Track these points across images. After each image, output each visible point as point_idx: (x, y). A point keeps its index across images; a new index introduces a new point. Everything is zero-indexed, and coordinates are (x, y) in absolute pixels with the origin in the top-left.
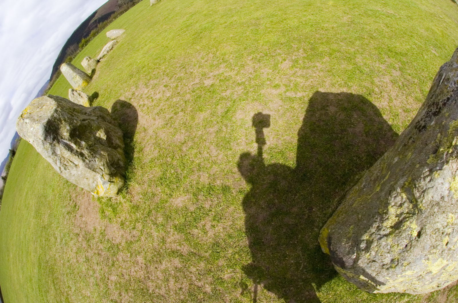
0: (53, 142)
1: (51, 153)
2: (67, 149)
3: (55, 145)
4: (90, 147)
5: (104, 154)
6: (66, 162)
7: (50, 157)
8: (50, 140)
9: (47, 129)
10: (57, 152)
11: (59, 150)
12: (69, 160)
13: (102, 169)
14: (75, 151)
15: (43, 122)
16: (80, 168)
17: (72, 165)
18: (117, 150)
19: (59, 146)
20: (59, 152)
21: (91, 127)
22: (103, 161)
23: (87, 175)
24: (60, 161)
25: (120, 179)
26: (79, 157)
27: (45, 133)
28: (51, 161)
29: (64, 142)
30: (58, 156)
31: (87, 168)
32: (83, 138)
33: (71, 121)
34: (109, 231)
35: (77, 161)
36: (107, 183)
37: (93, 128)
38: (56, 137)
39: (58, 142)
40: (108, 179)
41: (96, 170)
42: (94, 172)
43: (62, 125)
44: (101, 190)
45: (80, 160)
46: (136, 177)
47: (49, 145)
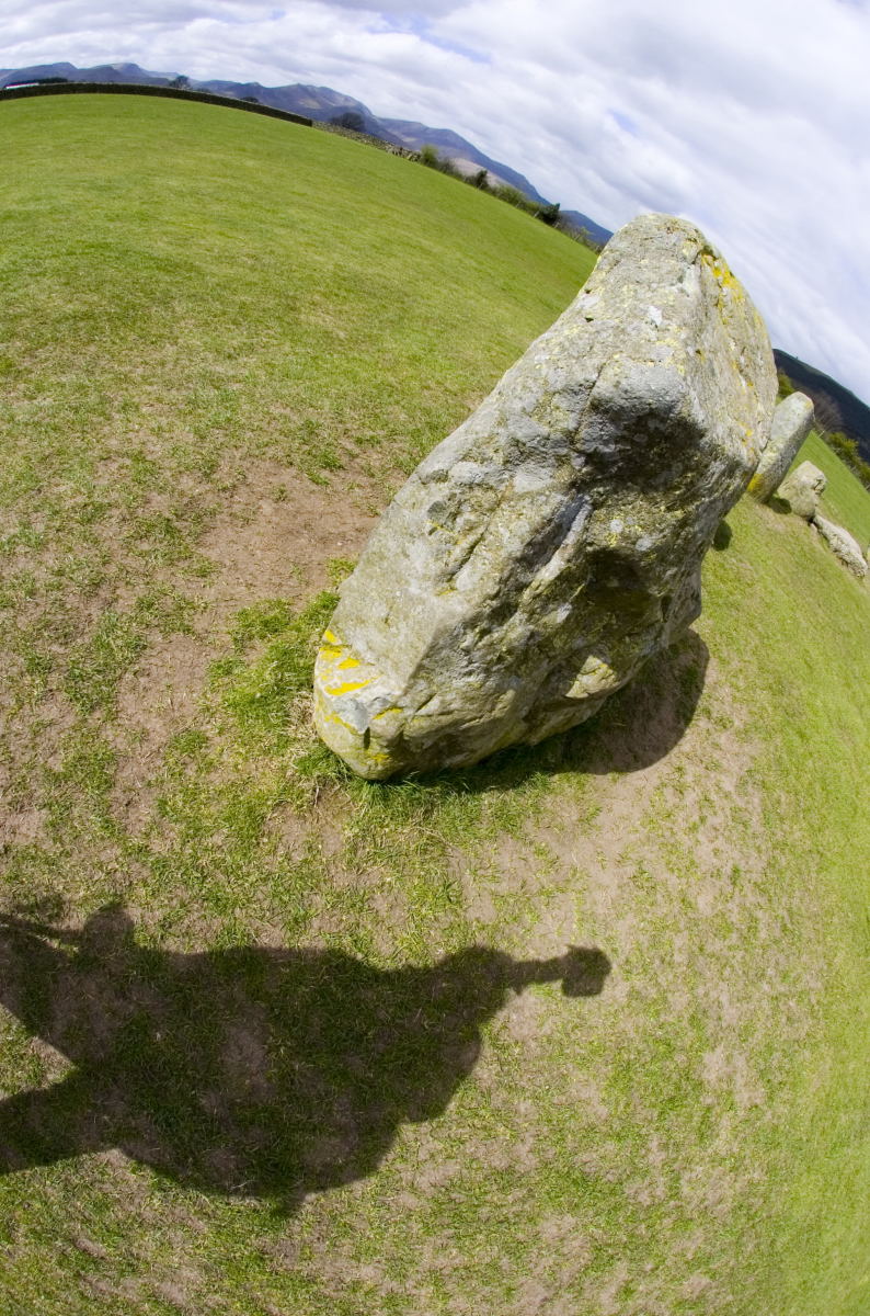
0: (581, 453)
1: (520, 435)
2: (539, 537)
3: (561, 461)
4: (539, 646)
5: (500, 706)
6: (473, 517)
7: (502, 422)
8: (594, 433)
9: (653, 425)
10: (529, 472)
11: (537, 485)
12: (482, 538)
13: (425, 703)
14: (522, 578)
16: (435, 600)
17: (452, 558)
18: (519, 725)
19: (553, 488)
20: (525, 483)
21: (630, 635)
22: (468, 705)
23: (402, 625)
24: (478, 485)
25: (380, 768)
26: (492, 600)
27: (634, 406)
28: (482, 420)
29: (574, 519)
30: (506, 476)
31: (435, 639)
32: (588, 605)
33: (674, 551)
34: (180, 656)
35: (470, 587)
36: (361, 723)
37: (624, 643)
38: (607, 475)
39: (578, 486)
40: (379, 730)
41: (422, 681)
42: (411, 670)
43: (663, 508)
44: (336, 680)
45: (473, 602)
46: (387, 826)
47: (563, 425)
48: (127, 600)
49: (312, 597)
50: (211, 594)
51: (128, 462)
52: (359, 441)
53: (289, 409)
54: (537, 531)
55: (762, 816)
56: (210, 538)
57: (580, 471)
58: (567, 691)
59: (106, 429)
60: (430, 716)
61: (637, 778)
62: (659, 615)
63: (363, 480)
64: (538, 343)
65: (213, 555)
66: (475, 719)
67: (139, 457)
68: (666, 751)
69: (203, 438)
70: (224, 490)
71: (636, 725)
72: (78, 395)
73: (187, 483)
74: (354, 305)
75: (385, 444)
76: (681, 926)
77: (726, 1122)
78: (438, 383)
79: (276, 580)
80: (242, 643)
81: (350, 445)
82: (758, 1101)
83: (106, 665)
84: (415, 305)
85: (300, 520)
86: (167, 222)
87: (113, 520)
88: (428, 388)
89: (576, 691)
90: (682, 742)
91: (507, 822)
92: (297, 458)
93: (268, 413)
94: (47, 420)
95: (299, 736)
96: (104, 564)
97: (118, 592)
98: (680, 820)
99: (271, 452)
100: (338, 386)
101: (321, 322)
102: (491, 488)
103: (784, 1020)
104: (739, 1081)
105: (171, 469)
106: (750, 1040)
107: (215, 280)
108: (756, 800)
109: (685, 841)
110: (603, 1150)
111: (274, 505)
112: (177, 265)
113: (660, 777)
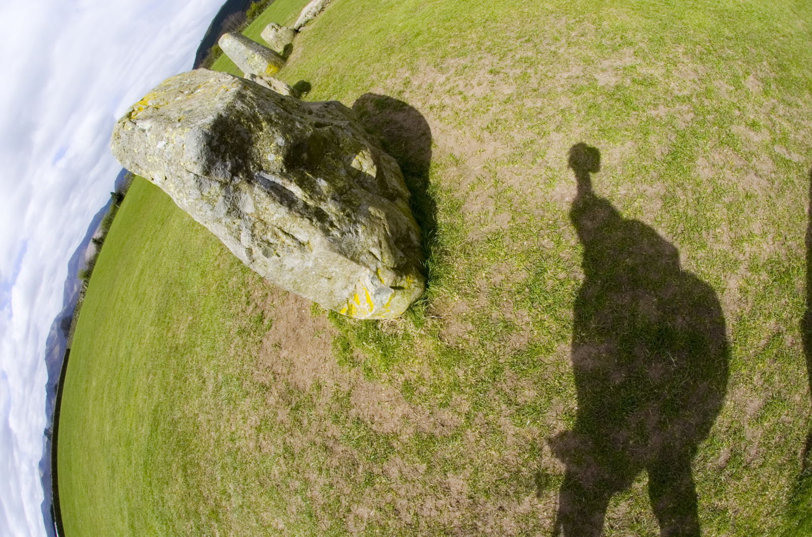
0: (232, 179)
1: (225, 211)
2: (277, 198)
3: (237, 189)
4: (341, 194)
5: (378, 215)
6: (270, 234)
7: (219, 221)
8: (221, 173)
9: (215, 143)
10: (244, 206)
11: (250, 200)
12: (280, 228)
13: (374, 256)
14: (301, 206)
15: (199, 123)
16: (314, 253)
17: (291, 244)
18: (396, 204)
19: (251, 192)
20: (250, 207)
21: (338, 144)
22: (376, 233)
23: (330, 270)
24: (252, 232)
25: (416, 281)
26: (313, 221)
27: (205, 153)
28: (220, 231)
29: (268, 180)
30: (247, 217)
31: (335, 251)
32: (319, 169)
33: (286, 124)
34: (363, 398)
35: (306, 234)
36: (387, 291)
37: (343, 147)
38: (243, 164)
39: (250, 179)
40: (391, 281)
41: (361, 258)
42: (354, 264)
43: (261, 133)
44: (365, 306)
45: (315, 232)
46: (453, 276)
47: (218, 189)
48: (335, 430)
49: (331, 324)
50: (330, 383)
51: (261, 435)
52: (248, 303)
53: (231, 345)
54: (274, 199)
55: (461, 58)
56: (301, 385)
57: (241, 179)
58: (372, 177)
59: (245, 450)
60: (382, 253)
61: (435, 134)
62: (326, 128)
63: (269, 299)
64: (178, 204)
65: (310, 382)
66: (385, 228)
67: (259, 429)
68: (421, 117)
69: (248, 393)
70: (275, 378)
71: (405, 135)
72: (227, 469)
73: (272, 400)
74: (173, 313)
75: (249, 289)
76: (519, 103)
77: (644, 70)
78: (216, 260)
79: (322, 346)
80: (354, 363)
81: (251, 308)
82: (632, 51)
83: (368, 440)
84: (173, 277)
85: (291, 335)
86: (131, 429)
87: (292, 441)
88: (219, 265)
89: (373, 172)
90: (416, 107)
91: (455, 208)
92: (258, 338)
93: (234, 357)
94: (241, 486)
95: (403, 327)
96: (315, 445)
97: (330, 436)
98: (460, 107)
99: (254, 354)
100: (218, 318)
101: (184, 331)
102: (254, 225)
103: (583, 38)
104: (618, 63)
105: (265, 410)
106: (593, 58)
107: (162, 396)
108: (452, 61)
109: (472, 103)
110: (654, 143)
111: (283, 349)
112: (155, 419)
113: (435, 120)
